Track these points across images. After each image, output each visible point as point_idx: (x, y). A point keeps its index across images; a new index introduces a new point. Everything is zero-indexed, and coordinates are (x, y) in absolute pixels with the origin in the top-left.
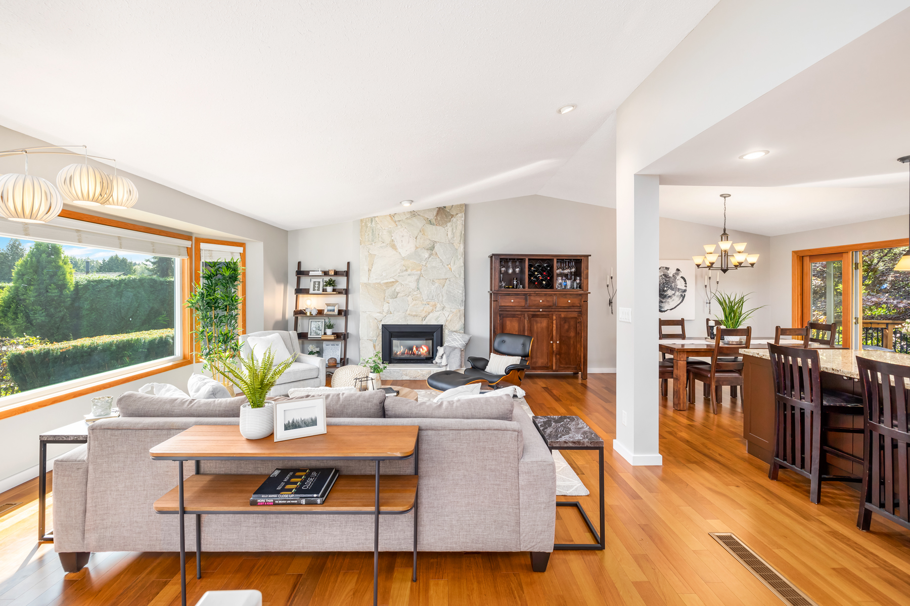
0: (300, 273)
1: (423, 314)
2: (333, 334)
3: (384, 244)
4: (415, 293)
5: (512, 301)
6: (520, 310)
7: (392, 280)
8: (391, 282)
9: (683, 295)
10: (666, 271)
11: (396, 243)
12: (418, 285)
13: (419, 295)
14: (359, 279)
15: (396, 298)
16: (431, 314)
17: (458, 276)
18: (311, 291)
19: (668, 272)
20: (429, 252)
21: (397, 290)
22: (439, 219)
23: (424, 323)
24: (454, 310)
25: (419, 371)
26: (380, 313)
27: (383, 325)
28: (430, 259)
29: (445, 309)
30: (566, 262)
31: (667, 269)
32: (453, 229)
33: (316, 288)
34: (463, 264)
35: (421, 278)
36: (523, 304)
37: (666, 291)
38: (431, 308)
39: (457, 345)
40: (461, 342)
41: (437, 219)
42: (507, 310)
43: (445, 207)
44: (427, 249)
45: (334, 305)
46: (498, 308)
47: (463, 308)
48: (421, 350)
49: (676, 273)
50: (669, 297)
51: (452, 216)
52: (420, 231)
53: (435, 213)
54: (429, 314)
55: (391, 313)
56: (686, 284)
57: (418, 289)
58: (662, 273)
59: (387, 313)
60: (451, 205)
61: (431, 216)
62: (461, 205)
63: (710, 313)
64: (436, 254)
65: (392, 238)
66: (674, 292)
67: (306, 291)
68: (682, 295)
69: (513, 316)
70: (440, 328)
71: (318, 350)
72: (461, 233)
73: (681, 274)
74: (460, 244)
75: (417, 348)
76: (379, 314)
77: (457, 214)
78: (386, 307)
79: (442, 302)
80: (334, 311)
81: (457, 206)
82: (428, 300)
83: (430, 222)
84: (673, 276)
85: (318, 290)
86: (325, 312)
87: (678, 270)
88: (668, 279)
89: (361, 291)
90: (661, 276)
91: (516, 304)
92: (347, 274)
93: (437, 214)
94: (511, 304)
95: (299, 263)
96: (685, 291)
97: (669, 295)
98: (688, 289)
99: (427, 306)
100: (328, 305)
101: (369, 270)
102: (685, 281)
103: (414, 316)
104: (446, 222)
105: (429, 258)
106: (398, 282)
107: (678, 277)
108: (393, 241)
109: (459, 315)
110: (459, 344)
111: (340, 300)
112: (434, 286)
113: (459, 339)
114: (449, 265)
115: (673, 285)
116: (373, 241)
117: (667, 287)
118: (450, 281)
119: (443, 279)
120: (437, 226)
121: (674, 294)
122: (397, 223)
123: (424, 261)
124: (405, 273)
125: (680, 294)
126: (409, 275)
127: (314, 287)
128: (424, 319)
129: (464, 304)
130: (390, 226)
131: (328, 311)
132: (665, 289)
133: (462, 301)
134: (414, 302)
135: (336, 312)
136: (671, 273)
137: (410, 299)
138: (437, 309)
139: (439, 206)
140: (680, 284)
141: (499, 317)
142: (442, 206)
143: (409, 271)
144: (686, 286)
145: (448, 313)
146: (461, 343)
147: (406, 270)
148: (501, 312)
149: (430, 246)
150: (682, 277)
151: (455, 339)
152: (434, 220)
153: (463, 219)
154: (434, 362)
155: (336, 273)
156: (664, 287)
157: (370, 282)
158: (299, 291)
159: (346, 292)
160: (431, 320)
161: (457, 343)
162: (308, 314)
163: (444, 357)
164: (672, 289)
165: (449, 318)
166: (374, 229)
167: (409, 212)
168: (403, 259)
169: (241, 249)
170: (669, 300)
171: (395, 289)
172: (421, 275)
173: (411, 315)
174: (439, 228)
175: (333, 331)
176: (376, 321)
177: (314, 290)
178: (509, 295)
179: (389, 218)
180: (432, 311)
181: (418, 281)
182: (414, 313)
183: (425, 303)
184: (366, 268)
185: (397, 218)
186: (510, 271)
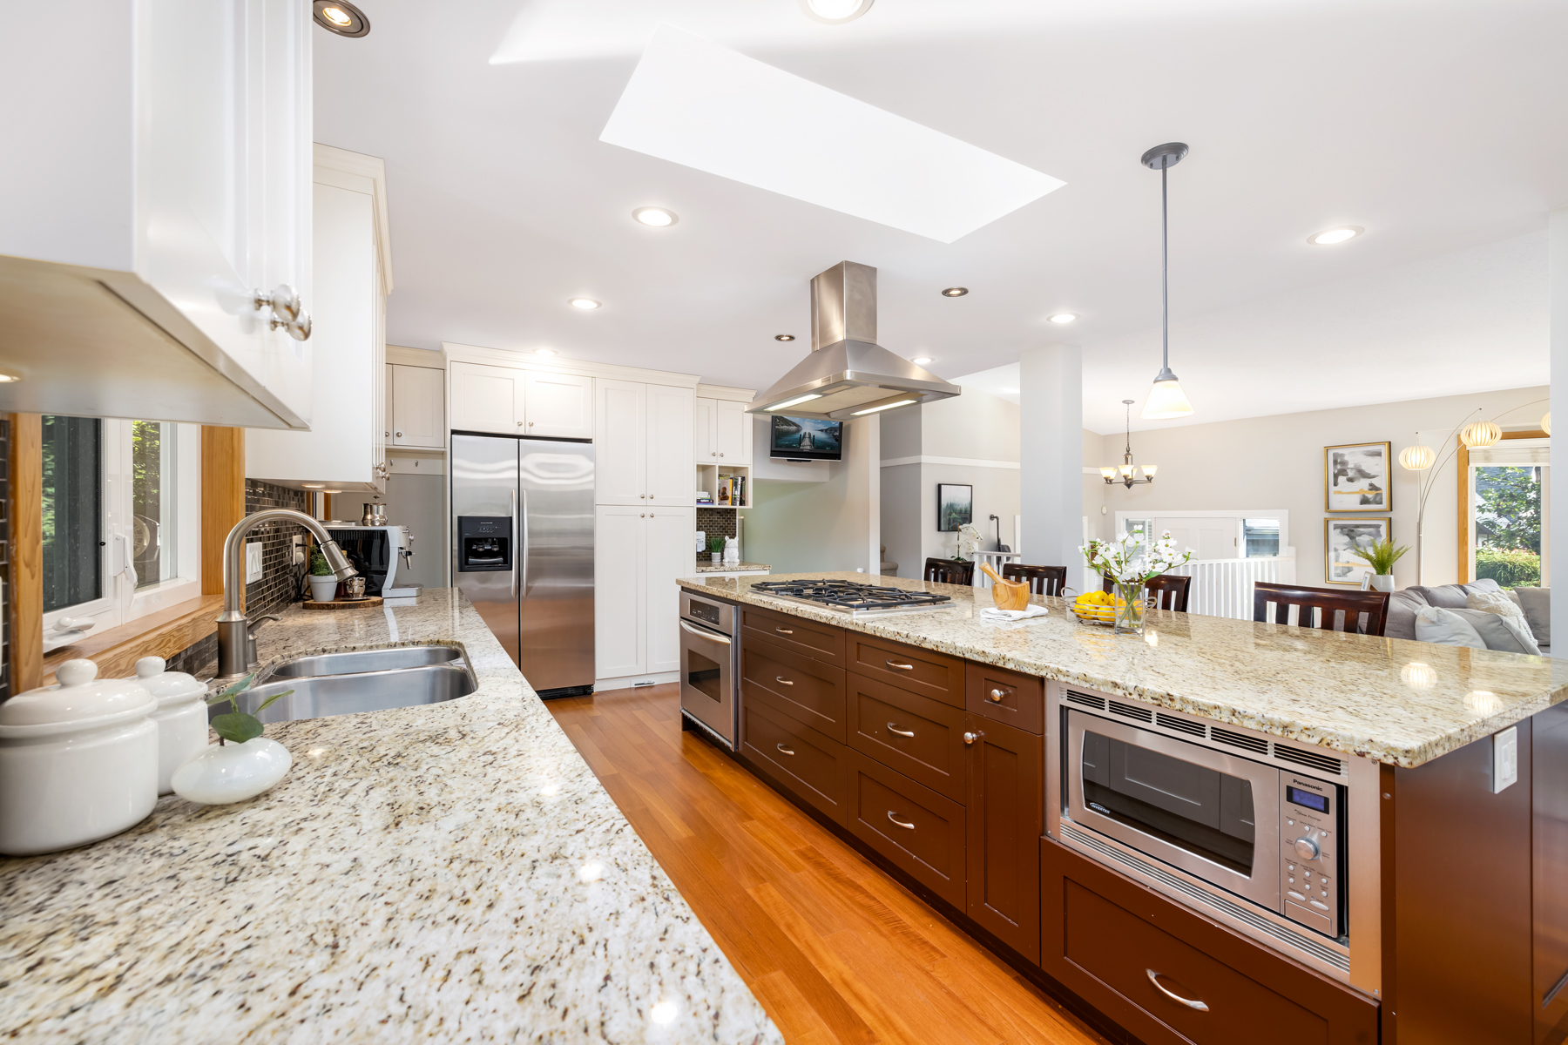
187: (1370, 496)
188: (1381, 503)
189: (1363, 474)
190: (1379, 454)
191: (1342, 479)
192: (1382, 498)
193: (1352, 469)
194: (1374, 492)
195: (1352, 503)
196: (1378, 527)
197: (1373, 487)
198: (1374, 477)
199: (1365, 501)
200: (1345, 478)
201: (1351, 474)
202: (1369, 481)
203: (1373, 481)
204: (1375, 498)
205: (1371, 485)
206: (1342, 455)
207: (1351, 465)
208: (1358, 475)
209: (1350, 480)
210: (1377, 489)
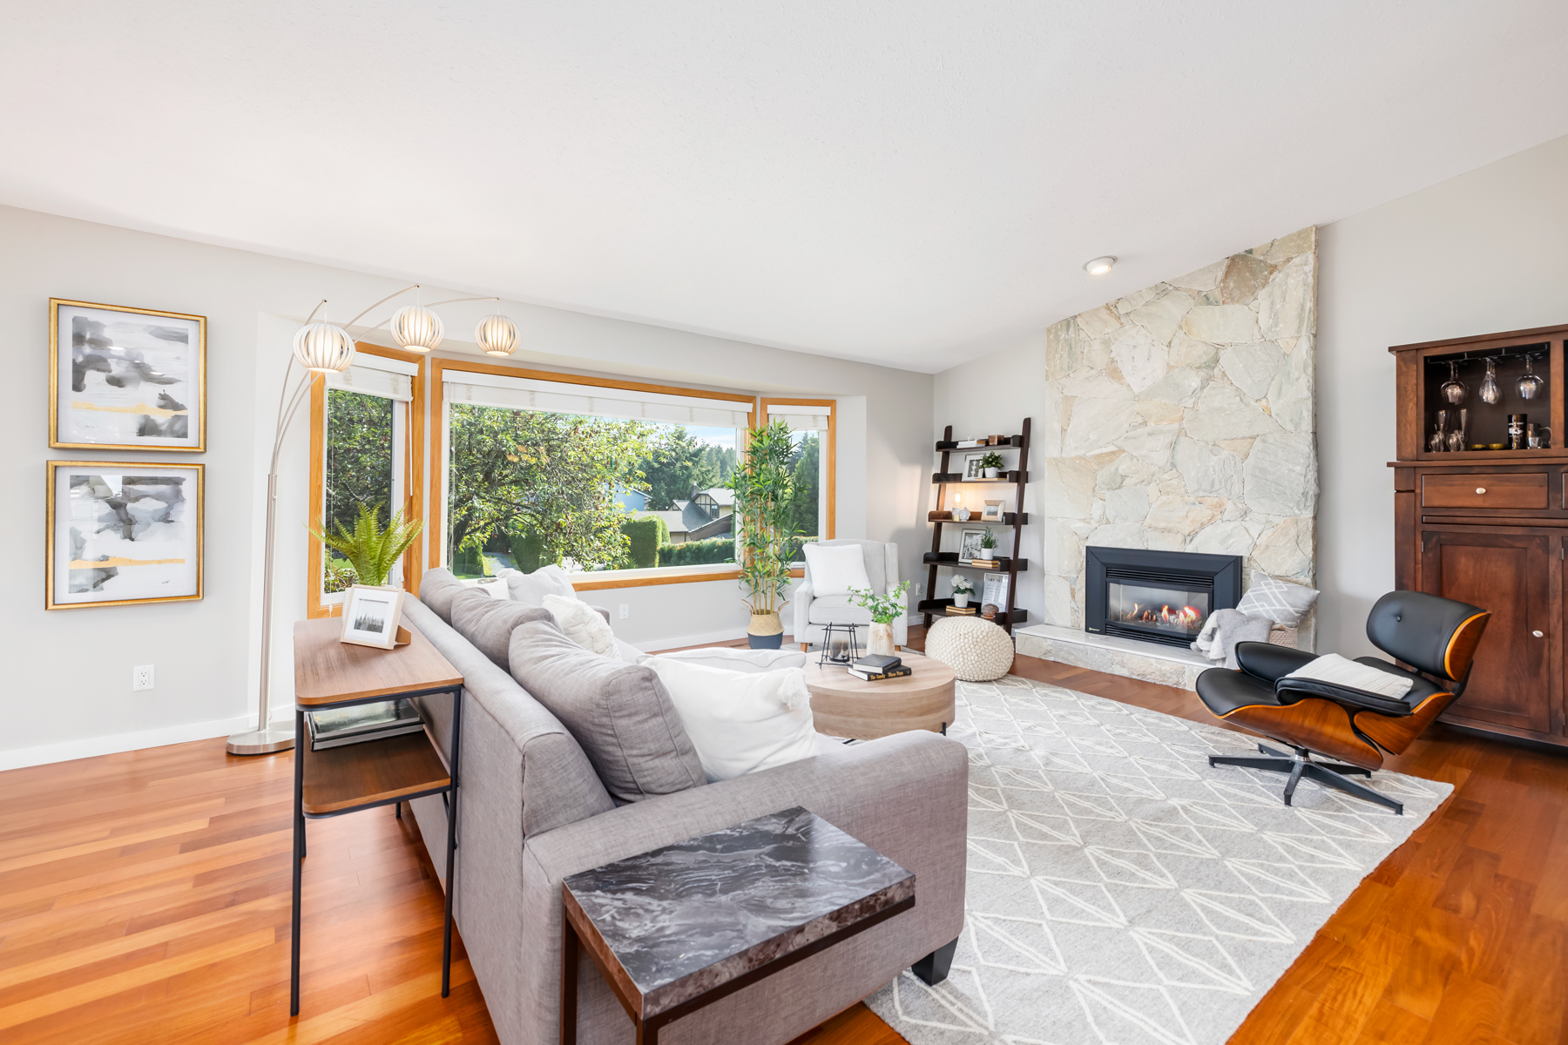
0: (947, 446)
1: (1187, 528)
2: (995, 558)
3: (1094, 372)
4: (1166, 476)
5: (1480, 491)
6: (1523, 521)
7: (1112, 448)
8: (1108, 454)
11: (1120, 365)
12: (1173, 457)
13: (1174, 482)
14: (1044, 450)
15: (1120, 487)
16: (1208, 529)
17: (1290, 427)
18: (965, 478)
20: (1202, 373)
21: (1120, 471)
22: (1232, 285)
23: (1190, 549)
24: (1277, 520)
25: (1153, 661)
26: (1084, 520)
27: (1087, 547)
28: (1205, 391)
29: (1250, 515)
32: (1272, 303)
33: (973, 473)
34: (1307, 394)
35: (1182, 439)
36: (1540, 501)
38: (1209, 512)
39: (1267, 611)
40: (1281, 604)
41: (1228, 287)
42: (1459, 520)
43: (1250, 252)
44: (1199, 368)
45: (996, 504)
46: (1419, 512)
47: (1309, 514)
48: (1181, 615)
51: (1273, 268)
52: (1180, 327)
53: (1220, 274)
54: (1202, 526)
55: (1108, 522)
57: (1173, 465)
59: (1099, 522)
60: (1270, 241)
61: (1210, 285)
62: (1302, 234)
64: (1224, 374)
65: (1112, 356)
67: (957, 478)
69: (1489, 542)
70: (1235, 565)
71: (968, 585)
72: (1303, 309)
74: (1298, 338)
75: (1172, 611)
76: (1081, 524)
77: (1289, 260)
78: (1097, 509)
79: (1241, 497)
80: (995, 513)
81: (1290, 238)
82: (1201, 494)
83: (1207, 300)
85: (976, 475)
86: (984, 517)
89: (1046, 474)
91: (1500, 502)
92: (1023, 442)
93: (1227, 274)
94: (1478, 503)
95: (949, 430)
99: (1198, 507)
100: (988, 503)
101: (1063, 430)
103: (1163, 531)
104: (1253, 291)
105: (1202, 388)
106: (1124, 451)
108: (1113, 361)
109: (1293, 532)
110: (1274, 611)
111: (1006, 493)
112: (1215, 458)
113: (1276, 598)
114: (1264, 401)
116: (1070, 368)
118: (1264, 441)
119: (1244, 438)
120: (1225, 306)
122: (1123, 320)
123: (1191, 397)
124: (1141, 430)
126: (1150, 434)
127: (970, 469)
128: (1188, 539)
129: (1311, 503)
130: (1107, 330)
131: (989, 514)
133: (1305, 494)
134: (1164, 498)
135: (999, 517)
137: (1152, 490)
138: (1226, 516)
139: (1231, 254)
141: (1420, 545)
142: (1241, 250)
143: (1151, 425)
145: (1261, 527)
146: (1278, 607)
147: (1145, 423)
148: (1430, 528)
149: (1205, 358)
151: (1265, 595)
152: (1217, 293)
153: (1310, 268)
154: (1192, 645)
155: (1003, 441)
157: (1064, 455)
158: (943, 478)
159: (1020, 477)
160: (1210, 543)
161: (1267, 607)
162: (956, 519)
163: (1218, 636)
165: (1262, 541)
166: (1073, 342)
167: (1150, 289)
168: (1137, 398)
169: (827, 410)
171: (1117, 469)
172: (1181, 432)
173: (1156, 529)
174: (1229, 308)
175: (993, 553)
176: (1075, 537)
177: (970, 475)
178: (1466, 471)
179: (1105, 311)
180: (1211, 520)
181: (1173, 446)
182: (1162, 525)
183: (1192, 499)
184: (1057, 427)
185: (1122, 309)
186: (1489, 394)
187: (162, 417)
188: (185, 435)
189: (143, 372)
190: (183, 339)
191: (93, 378)
192: (186, 426)
193: (120, 358)
194: (170, 413)
195: (122, 432)
196: (176, 482)
197: (167, 403)
198: (169, 382)
199: (146, 429)
200: (102, 376)
201: (117, 370)
202: (160, 389)
203: (170, 390)
204: (171, 425)
205: (164, 397)
206: (96, 326)
207: (116, 349)
208: (134, 374)
209: (116, 382)
210: (176, 406)
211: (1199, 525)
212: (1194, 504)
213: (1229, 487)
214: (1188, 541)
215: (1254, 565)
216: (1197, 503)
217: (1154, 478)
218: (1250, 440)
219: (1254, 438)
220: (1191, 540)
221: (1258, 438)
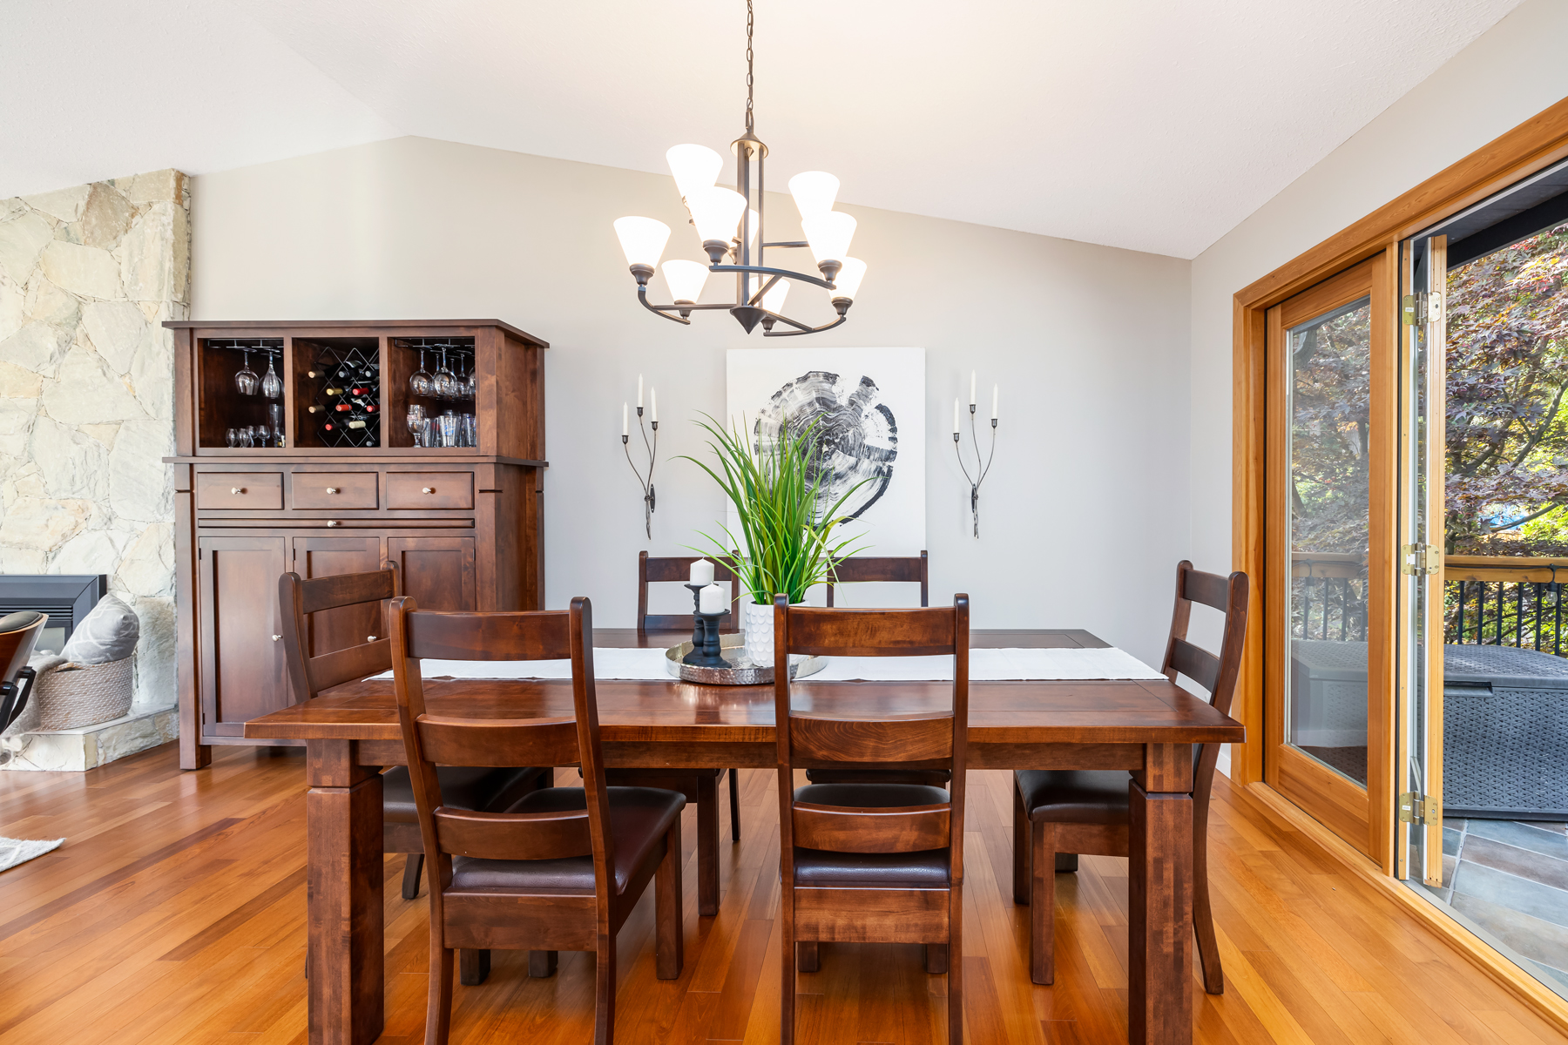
1: (47, 542)
4: (23, 471)
9: (885, 470)
10: (826, 386)
12: (30, 444)
13: (33, 478)
16: (71, 543)
17: (152, 412)
19: (835, 389)
20: (64, 332)
22: (93, 220)
23: (52, 569)
24: (142, 528)
28: (65, 356)
29: (115, 522)
30: (418, 350)
31: (831, 378)
32: (131, 254)
35: (42, 418)
36: (275, 502)
37: (830, 454)
38: (73, 519)
41: (89, 223)
43: (112, 183)
44: (58, 324)
47: (168, 519)
49: (858, 394)
50: (838, 476)
51: (135, 212)
52: (38, 266)
53: (82, 202)
54: (66, 538)
56: (894, 430)
57: (31, 456)
58: (814, 395)
60: (132, 176)
61: (71, 212)
62: (161, 176)
63: (976, 533)
64: (87, 338)
66: (852, 460)
68: (879, 471)
70: (97, 586)
72: (163, 268)
73: (878, 398)
77: (150, 204)
79: (106, 499)
81: (151, 176)
82: (64, 495)
83: (67, 234)
84: (852, 403)
87: (867, 382)
88: (832, 415)
90: (810, 404)
93: (89, 205)
96: (891, 455)
97: (839, 469)
98: (900, 447)
99: (60, 513)
102: (891, 419)
103: (20, 546)
104: (116, 233)
105: (63, 352)
107: (869, 408)
109: (156, 542)
112: (77, 449)
114: (127, 378)
115: (850, 434)
117: (829, 443)
118: (127, 429)
119: (108, 423)
120: (87, 247)
121: (854, 468)
123: (49, 363)
125: (873, 468)
128: (51, 555)
132: (825, 449)
133: (165, 496)
134: (22, 500)
136: (843, 392)
138: (91, 523)
139: (93, 181)
140: (874, 432)
143: (3, 398)
144: (894, 439)
145: (126, 537)
149: (67, 313)
150: (881, 408)
152: (78, 227)
153: (167, 219)
156: (820, 443)
160: (74, 558)
164: (848, 451)
165: (128, 554)
170: (839, 489)
172: (40, 410)
173: (12, 542)
174: (91, 252)
180: (75, 530)
181: (31, 431)
182: (19, 538)
183: (54, 501)
211: (60, 537)
212: (56, 508)
213: (92, 485)
214: (50, 559)
215: (120, 585)
216: (59, 507)
217: (9, 473)
218: (115, 426)
219: (119, 423)
220: (53, 558)
221: (123, 425)
